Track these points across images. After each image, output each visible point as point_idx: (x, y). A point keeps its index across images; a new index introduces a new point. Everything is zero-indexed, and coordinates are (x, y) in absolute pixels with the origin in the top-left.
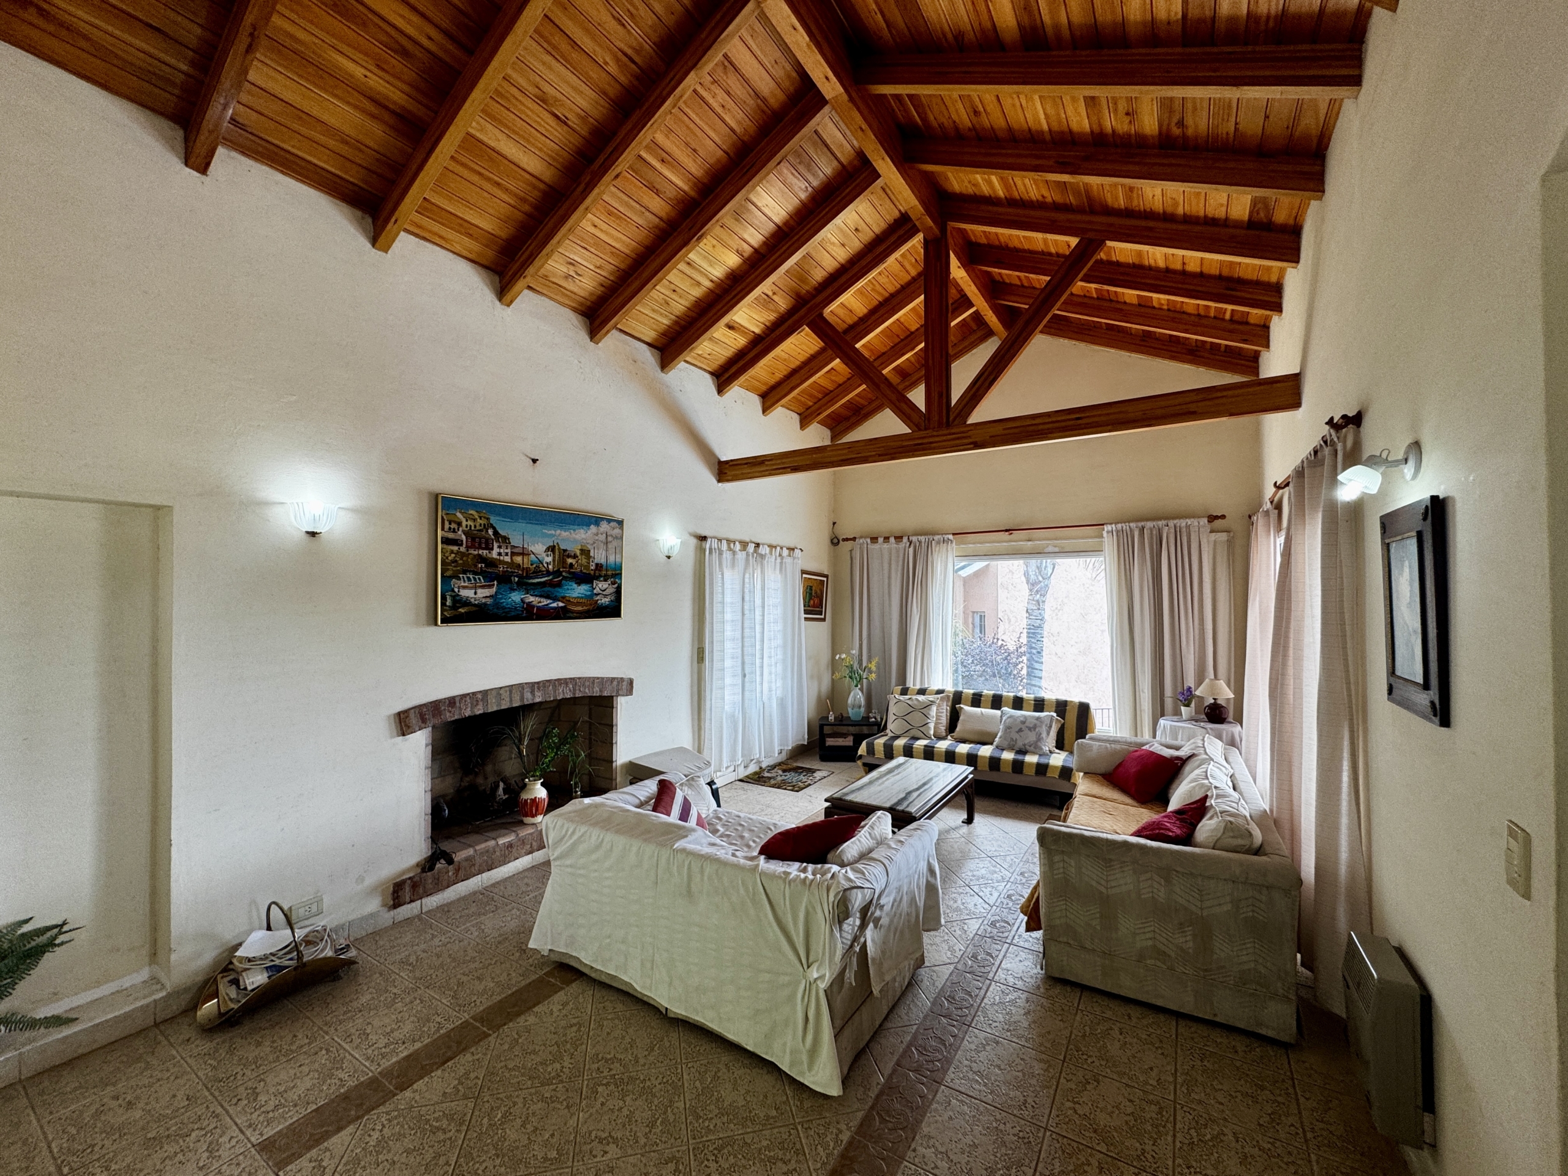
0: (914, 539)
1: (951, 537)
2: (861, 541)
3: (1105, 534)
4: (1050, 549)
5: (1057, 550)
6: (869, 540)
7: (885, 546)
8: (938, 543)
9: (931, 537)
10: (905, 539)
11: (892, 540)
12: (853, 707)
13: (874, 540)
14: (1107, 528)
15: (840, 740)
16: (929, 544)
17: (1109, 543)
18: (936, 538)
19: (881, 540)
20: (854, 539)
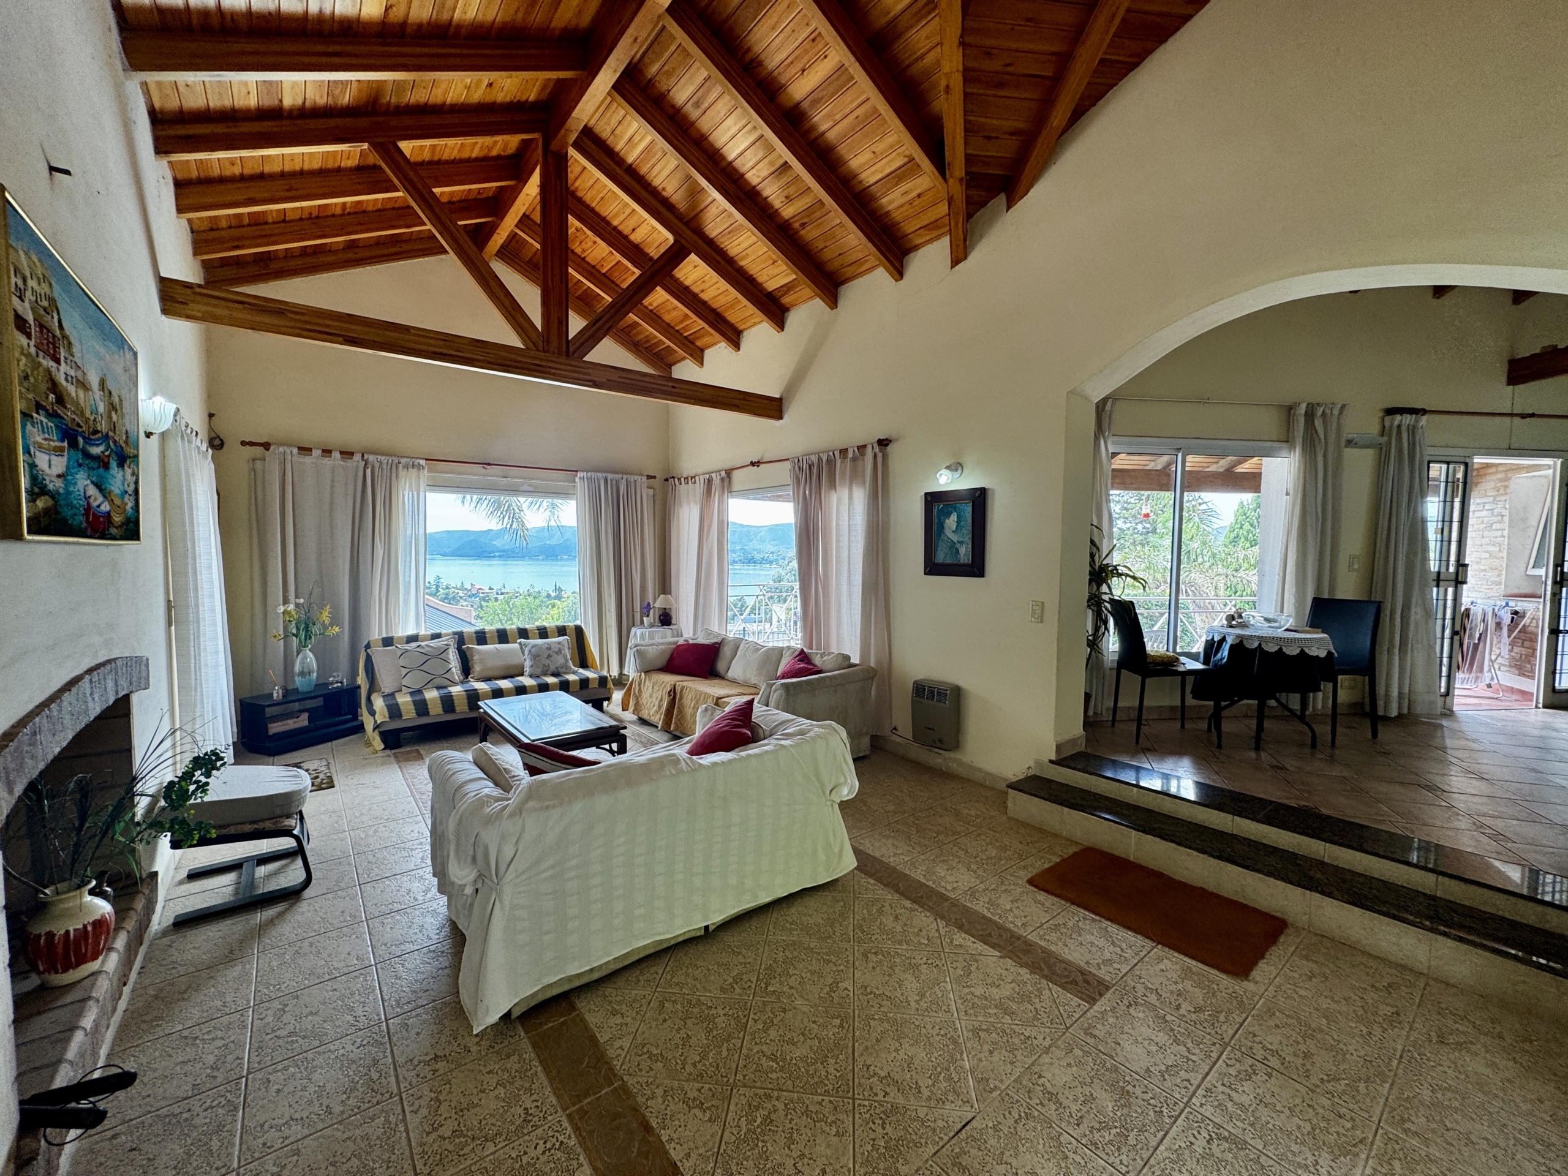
0: (371, 458)
1: (423, 462)
2: (281, 449)
3: (577, 480)
4: (526, 488)
5: (531, 489)
6: (295, 451)
7: (326, 461)
8: (406, 467)
9: (396, 460)
10: (357, 457)
11: (336, 455)
12: (302, 674)
13: (305, 450)
14: (580, 474)
15: (290, 722)
16: (394, 468)
17: (580, 484)
18: (403, 461)
19: (317, 453)
20: (266, 446)
